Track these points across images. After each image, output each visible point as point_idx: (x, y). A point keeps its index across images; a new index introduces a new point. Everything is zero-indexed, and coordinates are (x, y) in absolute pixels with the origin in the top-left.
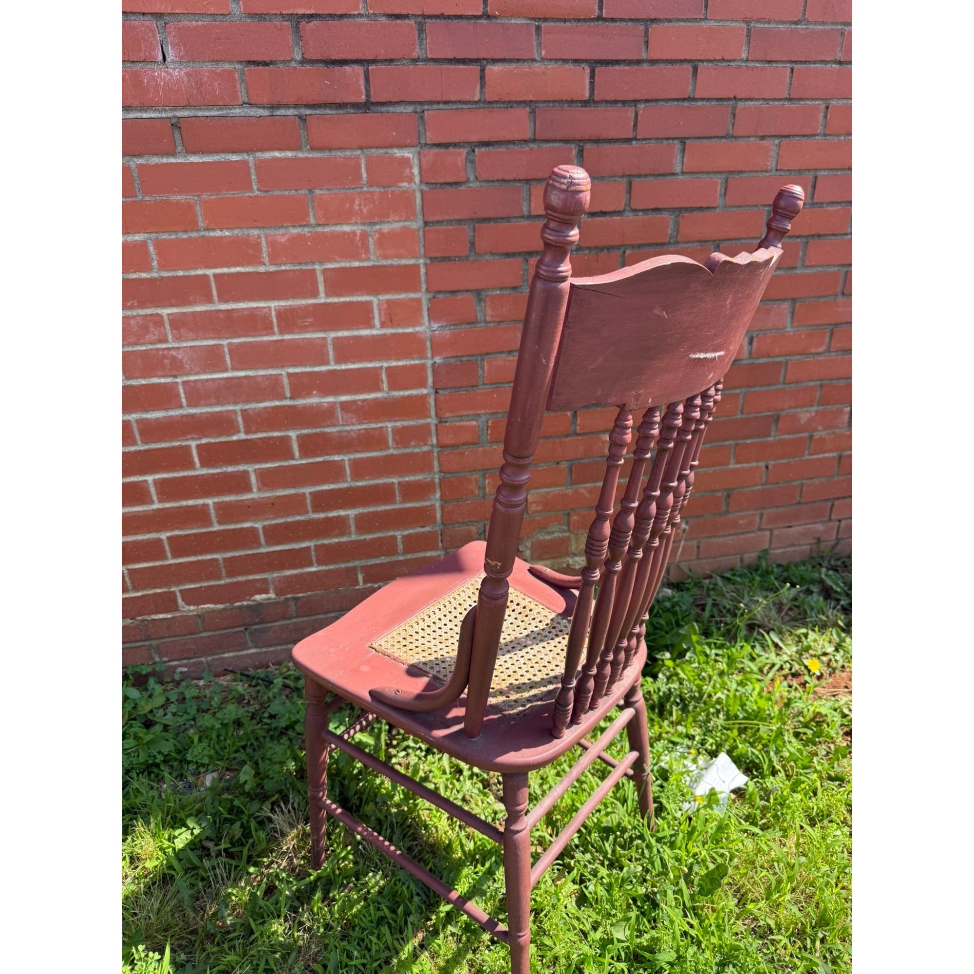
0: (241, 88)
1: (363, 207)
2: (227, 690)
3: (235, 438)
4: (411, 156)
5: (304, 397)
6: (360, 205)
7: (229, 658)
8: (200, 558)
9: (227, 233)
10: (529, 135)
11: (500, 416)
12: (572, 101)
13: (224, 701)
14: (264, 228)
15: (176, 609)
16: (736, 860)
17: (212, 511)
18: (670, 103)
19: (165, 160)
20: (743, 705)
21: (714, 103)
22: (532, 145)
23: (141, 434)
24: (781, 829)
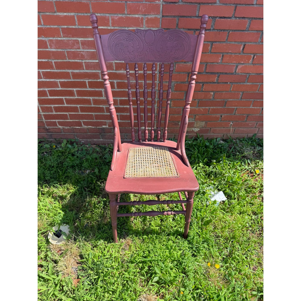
1: (143, 9)
2: (94, 149)
3: (99, 80)
5: (119, 71)
6: (142, 8)
7: (95, 141)
8: (88, 113)
9: (99, 15)
11: (179, 83)
13: (93, 152)
14: (110, 14)
15: (81, 126)
16: (216, 219)
17: (92, 101)
20: (232, 179)
23: (72, 76)
24: (231, 213)
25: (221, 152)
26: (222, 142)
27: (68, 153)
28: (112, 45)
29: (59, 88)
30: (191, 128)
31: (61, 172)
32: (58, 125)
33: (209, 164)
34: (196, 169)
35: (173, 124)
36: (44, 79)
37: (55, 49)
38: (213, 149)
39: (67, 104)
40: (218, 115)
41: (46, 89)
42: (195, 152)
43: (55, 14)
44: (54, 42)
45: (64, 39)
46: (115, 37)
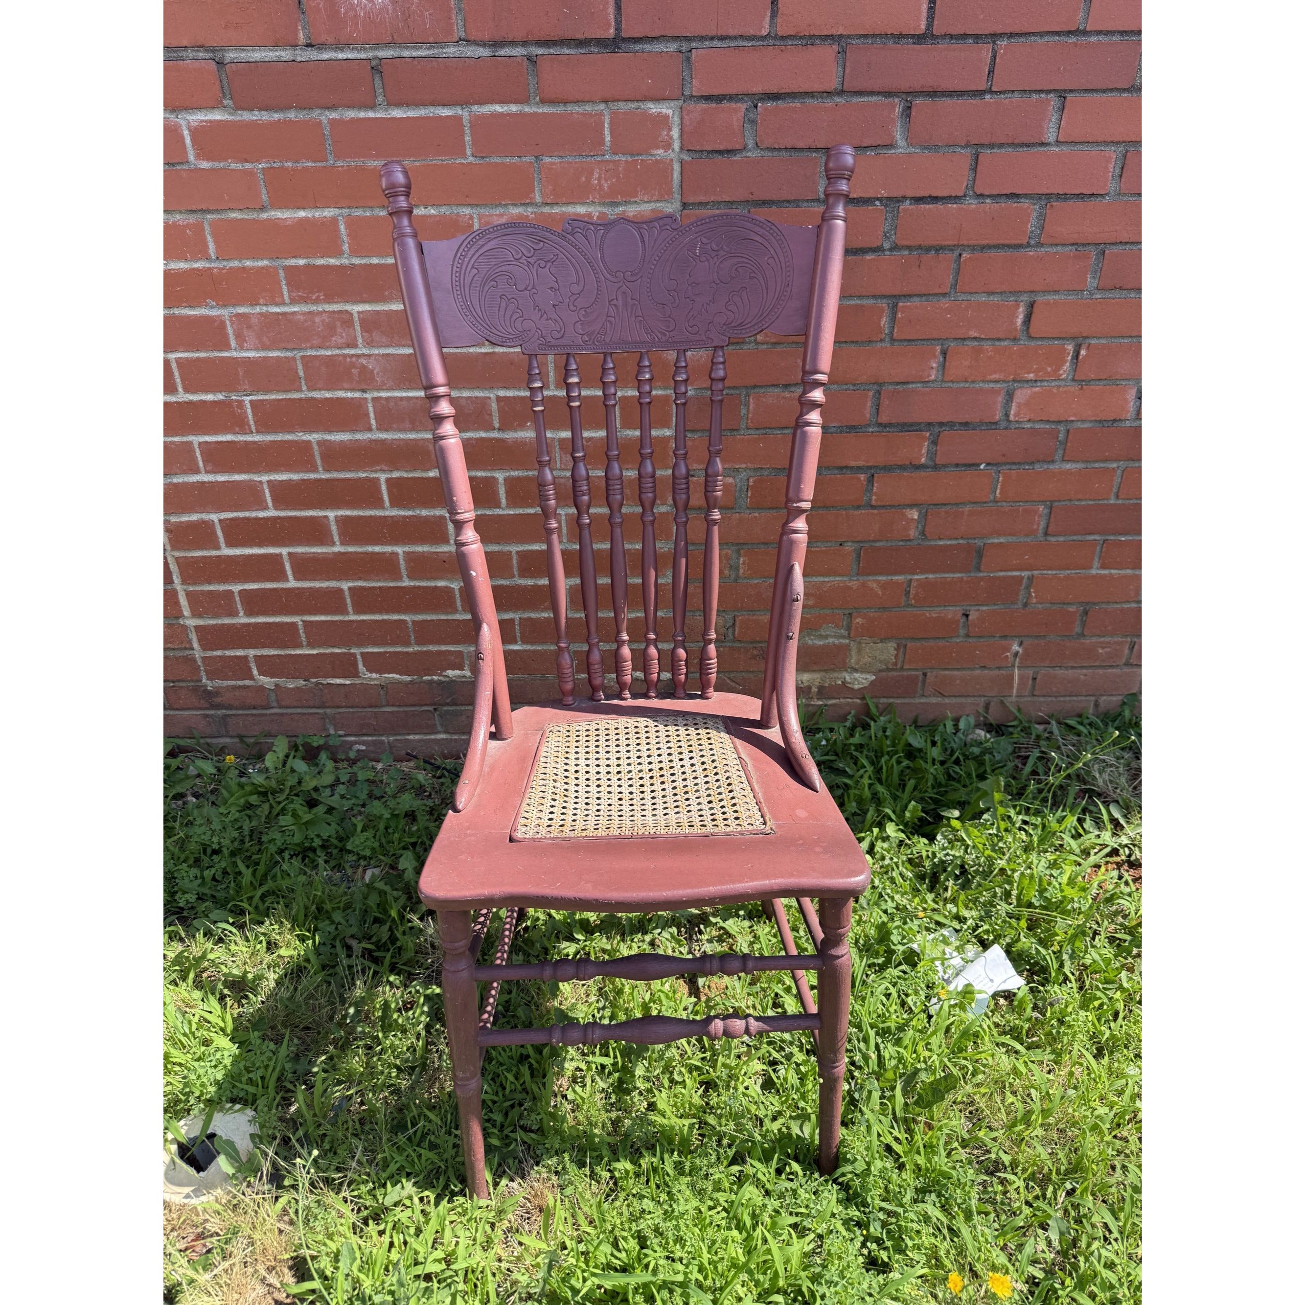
0: (457, 21)
1: (603, 182)
2: (406, 777)
3: (431, 474)
4: (670, 112)
5: (515, 430)
6: (599, 179)
7: (414, 740)
8: (386, 617)
9: (432, 211)
10: (834, 84)
11: (766, 473)
12: (901, 36)
13: (402, 789)
14: (477, 205)
15: (356, 675)
17: (402, 562)
18: (1047, 39)
19: (362, 114)
20: (1042, 890)
21: (1116, 38)
22: (838, 100)
23: (322, 459)
24: (1053, 1052)
25: (982, 777)
26: (981, 734)
27: (287, 791)
28: (468, 281)
29: (266, 508)
30: (836, 675)
31: (247, 873)
32: (255, 672)
33: (928, 829)
34: (871, 851)
35: (754, 657)
36: (207, 472)
37: (256, 349)
38: (942, 763)
39: (296, 578)
40: (953, 612)
41: (214, 517)
42: (862, 777)
43: (264, 216)
44: (254, 321)
45: (296, 309)
46: (481, 252)
